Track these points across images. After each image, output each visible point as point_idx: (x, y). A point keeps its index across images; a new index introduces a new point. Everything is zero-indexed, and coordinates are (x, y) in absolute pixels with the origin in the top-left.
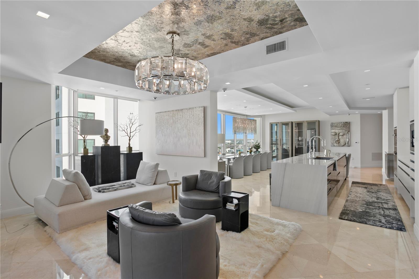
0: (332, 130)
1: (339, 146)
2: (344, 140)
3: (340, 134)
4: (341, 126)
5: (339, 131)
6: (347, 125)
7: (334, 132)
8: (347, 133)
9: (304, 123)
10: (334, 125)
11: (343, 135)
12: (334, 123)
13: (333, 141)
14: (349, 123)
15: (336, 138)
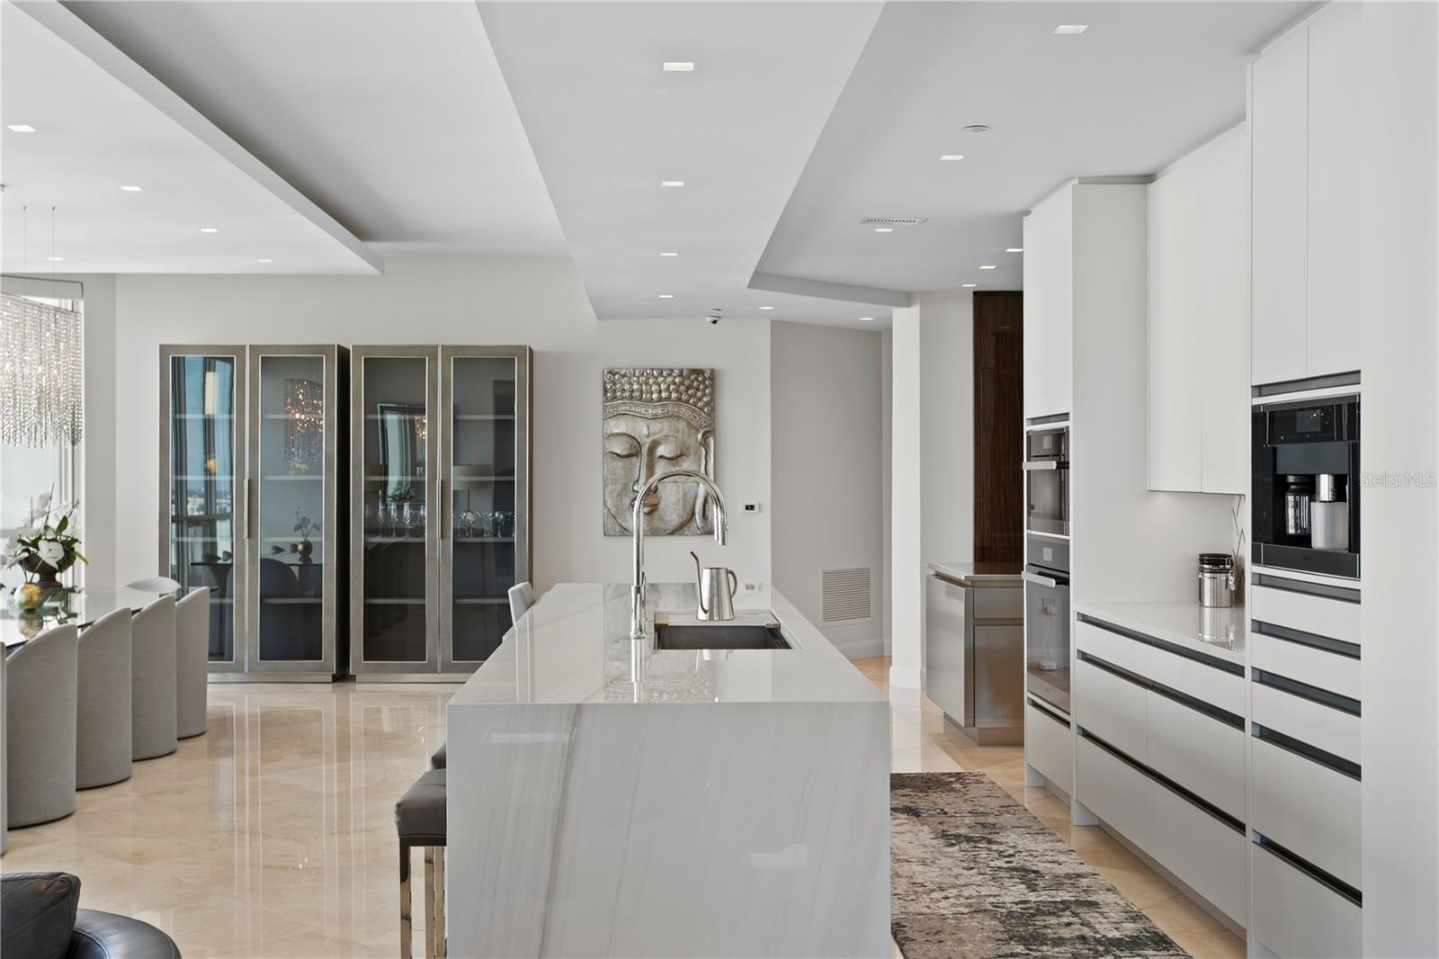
0: (612, 423)
1: (654, 532)
2: (685, 495)
3: (661, 451)
4: (668, 398)
5: (655, 427)
6: (698, 389)
7: (625, 437)
8: (701, 443)
9: (434, 359)
10: (623, 385)
11: (678, 454)
12: (624, 376)
13: (618, 496)
14: (712, 378)
15: (638, 481)
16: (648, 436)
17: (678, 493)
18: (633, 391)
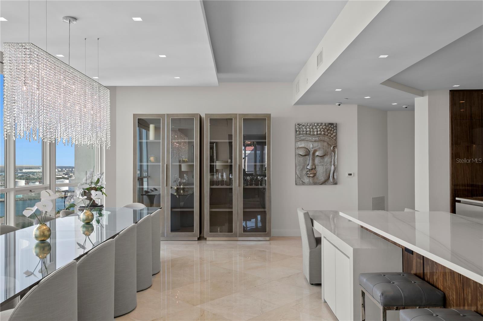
0: (299, 143)
1: (315, 184)
2: (326, 170)
3: (317, 154)
4: (320, 134)
5: (316, 144)
6: (331, 130)
7: (304, 149)
8: (332, 151)
9: (236, 118)
10: (303, 129)
11: (324, 154)
12: (303, 126)
13: (301, 170)
14: (336, 127)
15: (309, 165)
16: (313, 148)
17: (323, 169)
18: (307, 131)
